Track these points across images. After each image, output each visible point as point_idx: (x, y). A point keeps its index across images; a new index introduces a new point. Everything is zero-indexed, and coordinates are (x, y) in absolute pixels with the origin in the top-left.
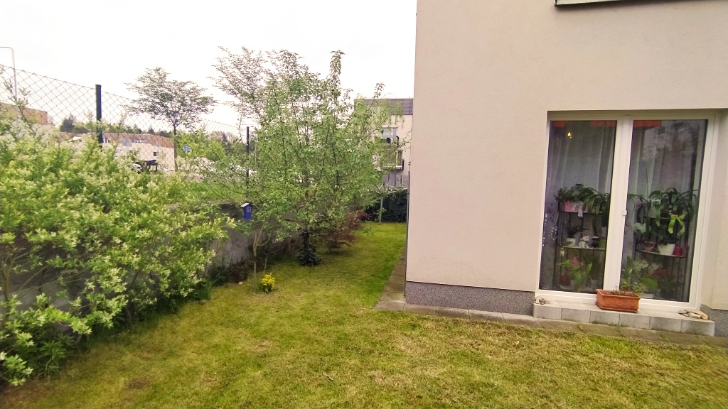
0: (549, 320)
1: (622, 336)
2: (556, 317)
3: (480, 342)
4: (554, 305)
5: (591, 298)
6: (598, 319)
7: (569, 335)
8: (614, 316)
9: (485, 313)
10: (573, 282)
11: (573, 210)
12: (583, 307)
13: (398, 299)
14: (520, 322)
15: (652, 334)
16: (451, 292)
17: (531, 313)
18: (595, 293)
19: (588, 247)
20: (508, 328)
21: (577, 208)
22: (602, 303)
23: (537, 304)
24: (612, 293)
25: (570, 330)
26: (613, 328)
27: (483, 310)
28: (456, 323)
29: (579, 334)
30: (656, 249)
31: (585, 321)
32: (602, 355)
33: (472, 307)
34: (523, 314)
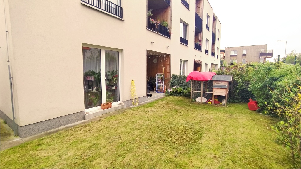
0: (91, 119)
1: (111, 115)
2: (92, 117)
3: (76, 135)
4: (91, 113)
5: (100, 107)
6: (103, 113)
7: (100, 120)
8: (107, 110)
9: (68, 126)
10: (93, 104)
11: (91, 79)
12: (99, 111)
13: (13, 139)
14: (83, 123)
15: (116, 112)
16: (49, 123)
17: (84, 119)
18: (101, 105)
19: (96, 91)
20: (81, 126)
21: (92, 78)
22: (104, 107)
23: (86, 115)
24: (105, 104)
25: (99, 119)
26: (107, 114)
27: (66, 125)
28: (60, 134)
29: (102, 119)
30: (111, 88)
31: (100, 115)
32: (111, 122)
33: (61, 126)
34: (81, 120)
